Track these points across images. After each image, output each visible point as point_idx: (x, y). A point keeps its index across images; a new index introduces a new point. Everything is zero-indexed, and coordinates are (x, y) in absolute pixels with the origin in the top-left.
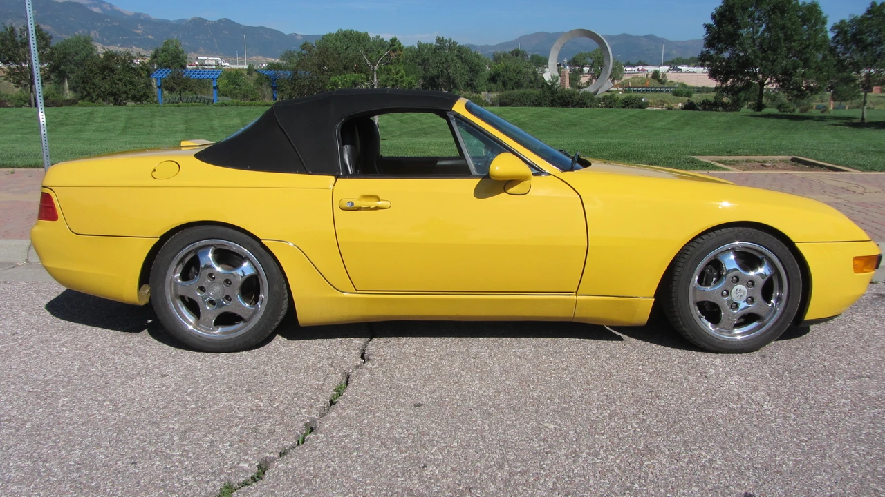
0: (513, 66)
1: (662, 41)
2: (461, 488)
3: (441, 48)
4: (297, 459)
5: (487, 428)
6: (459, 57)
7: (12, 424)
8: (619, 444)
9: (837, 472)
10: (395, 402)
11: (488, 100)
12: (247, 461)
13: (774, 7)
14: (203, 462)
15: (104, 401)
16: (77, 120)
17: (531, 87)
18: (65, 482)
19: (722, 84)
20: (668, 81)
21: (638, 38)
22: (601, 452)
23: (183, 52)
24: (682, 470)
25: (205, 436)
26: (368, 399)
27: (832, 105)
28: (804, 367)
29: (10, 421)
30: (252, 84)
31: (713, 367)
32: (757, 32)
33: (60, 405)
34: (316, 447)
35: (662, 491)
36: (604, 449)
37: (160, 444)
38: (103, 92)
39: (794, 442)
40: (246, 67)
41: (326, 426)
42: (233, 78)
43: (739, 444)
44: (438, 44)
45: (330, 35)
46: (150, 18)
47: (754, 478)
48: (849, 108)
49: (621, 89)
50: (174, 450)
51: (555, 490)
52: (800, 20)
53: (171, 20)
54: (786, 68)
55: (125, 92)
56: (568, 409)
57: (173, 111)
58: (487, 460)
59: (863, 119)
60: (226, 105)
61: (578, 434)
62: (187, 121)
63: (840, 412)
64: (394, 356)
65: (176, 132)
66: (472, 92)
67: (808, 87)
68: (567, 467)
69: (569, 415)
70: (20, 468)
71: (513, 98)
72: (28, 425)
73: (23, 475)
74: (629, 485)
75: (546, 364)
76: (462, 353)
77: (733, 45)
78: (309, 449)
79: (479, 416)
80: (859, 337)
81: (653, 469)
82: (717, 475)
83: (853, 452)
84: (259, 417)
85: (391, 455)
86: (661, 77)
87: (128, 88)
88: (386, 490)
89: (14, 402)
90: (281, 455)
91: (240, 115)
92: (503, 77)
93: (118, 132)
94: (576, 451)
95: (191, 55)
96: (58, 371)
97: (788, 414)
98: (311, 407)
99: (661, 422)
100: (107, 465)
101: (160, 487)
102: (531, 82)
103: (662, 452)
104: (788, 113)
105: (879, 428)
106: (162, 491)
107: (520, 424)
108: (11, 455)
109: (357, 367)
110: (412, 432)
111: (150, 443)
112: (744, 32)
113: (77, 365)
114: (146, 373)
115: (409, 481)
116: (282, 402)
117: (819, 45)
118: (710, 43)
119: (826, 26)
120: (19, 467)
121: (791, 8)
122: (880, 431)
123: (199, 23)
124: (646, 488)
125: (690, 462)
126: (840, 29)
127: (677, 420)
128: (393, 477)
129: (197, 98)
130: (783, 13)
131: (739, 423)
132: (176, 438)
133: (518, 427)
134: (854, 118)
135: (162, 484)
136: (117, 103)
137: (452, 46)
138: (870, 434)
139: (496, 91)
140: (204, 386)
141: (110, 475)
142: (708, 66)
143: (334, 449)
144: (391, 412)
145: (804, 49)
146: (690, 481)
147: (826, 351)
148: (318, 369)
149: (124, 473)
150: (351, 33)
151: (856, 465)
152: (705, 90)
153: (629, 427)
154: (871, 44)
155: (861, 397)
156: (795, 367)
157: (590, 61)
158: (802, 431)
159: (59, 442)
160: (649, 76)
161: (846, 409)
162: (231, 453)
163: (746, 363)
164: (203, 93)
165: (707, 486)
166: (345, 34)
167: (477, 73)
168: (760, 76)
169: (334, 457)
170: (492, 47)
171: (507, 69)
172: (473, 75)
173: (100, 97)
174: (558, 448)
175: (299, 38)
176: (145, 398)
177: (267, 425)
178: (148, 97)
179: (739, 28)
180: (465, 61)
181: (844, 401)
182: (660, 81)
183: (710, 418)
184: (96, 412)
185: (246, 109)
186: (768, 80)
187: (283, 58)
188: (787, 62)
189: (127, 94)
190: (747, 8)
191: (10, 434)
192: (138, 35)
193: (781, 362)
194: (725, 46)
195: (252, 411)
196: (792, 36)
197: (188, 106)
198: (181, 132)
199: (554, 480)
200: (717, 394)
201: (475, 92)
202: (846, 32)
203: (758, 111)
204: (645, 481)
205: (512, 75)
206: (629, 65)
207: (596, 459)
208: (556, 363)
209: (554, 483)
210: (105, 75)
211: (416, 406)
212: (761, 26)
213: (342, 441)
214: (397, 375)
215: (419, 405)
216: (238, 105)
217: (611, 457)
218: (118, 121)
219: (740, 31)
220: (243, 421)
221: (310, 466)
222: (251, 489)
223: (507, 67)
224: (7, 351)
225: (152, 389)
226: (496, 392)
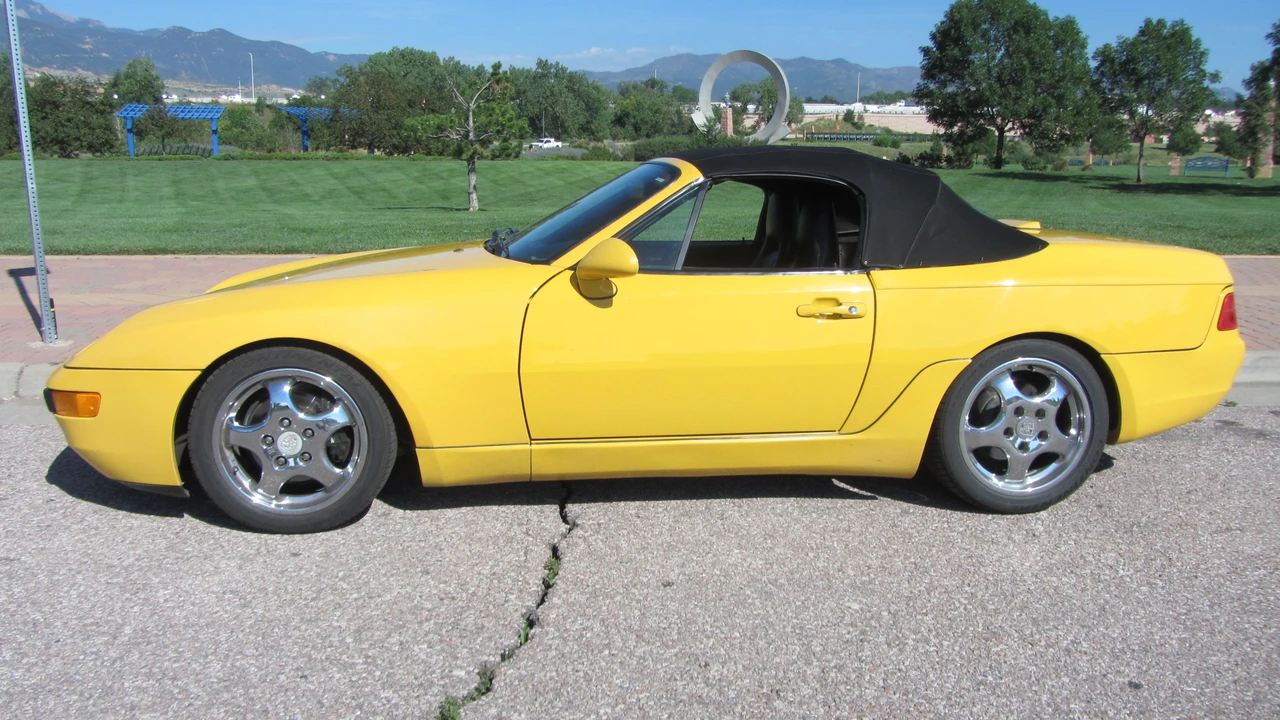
0: (649, 102)
1: (857, 68)
2: (765, 691)
3: (544, 76)
4: (530, 663)
5: (771, 612)
6: (570, 89)
7: (102, 629)
8: (950, 627)
9: (1235, 651)
10: (635, 582)
11: (619, 153)
12: (461, 668)
13: (1016, 23)
14: (401, 671)
15: (224, 593)
16: (6, 181)
17: (674, 133)
18: (216, 706)
19: (946, 129)
20: (866, 125)
21: (822, 63)
22: (932, 638)
23: (157, 78)
24: (1042, 656)
25: (389, 635)
26: (596, 578)
27: (1091, 159)
28: (1155, 519)
29: (97, 624)
30: (266, 127)
31: (1040, 522)
32: (994, 58)
33: (161, 600)
34: (550, 646)
35: (1025, 683)
36: (934, 633)
37: (329, 650)
38: (44, 139)
39: (1171, 616)
40: (254, 100)
41: (552, 616)
42: (237, 116)
43: (1104, 622)
44: (540, 70)
45: (379, 54)
46: (103, 27)
47: (1133, 663)
48: (1114, 164)
49: (801, 136)
50: (353, 657)
51: (888, 688)
52: (1051, 42)
53: (137, 29)
54: (1033, 108)
55: (78, 139)
56: (870, 583)
57: (153, 167)
58: (786, 654)
59: (1139, 180)
60: (233, 158)
61: (894, 615)
62: (175, 183)
63: (1217, 576)
64: (610, 520)
65: (161, 198)
66: (590, 140)
67: (1062, 136)
68: (894, 658)
69: (873, 591)
70: (141, 690)
71: (655, 149)
72: (128, 630)
73: (150, 699)
74: (980, 678)
75: (820, 524)
76: (702, 512)
77: (961, 77)
78: (541, 648)
79: (755, 596)
80: (1214, 478)
81: (1005, 656)
82: (1088, 661)
83: (1247, 626)
84: (454, 608)
85: (655, 651)
86: (856, 120)
87: (82, 131)
88: (667, 698)
89: (92, 598)
90: (503, 658)
91: (256, 173)
92: (634, 117)
93: (73, 199)
94: (899, 638)
95: (169, 83)
96: (138, 552)
97: (1152, 580)
98: (521, 591)
99: (996, 596)
100: (265, 681)
101: (355, 708)
102: (673, 125)
103: (1009, 635)
104: (1037, 171)
105: (1271, 594)
106: (359, 713)
107: (814, 605)
108: (120, 671)
109: (564, 536)
110: (673, 620)
111: (313, 647)
112: (977, 58)
113: (163, 544)
114: (268, 551)
115: (692, 685)
116: (478, 586)
117: (1077, 78)
118: (929, 72)
119: (1086, 51)
120: (139, 688)
121: (1040, 25)
122: (1272, 598)
123: (179, 35)
124: (1003, 681)
125: (1048, 646)
126: (1105, 55)
127: (1015, 593)
128: (669, 680)
129: (187, 147)
130: (1028, 33)
131: (1095, 593)
132: (349, 640)
133: (812, 608)
134: (1128, 179)
135: (354, 703)
136: (66, 154)
137: (560, 72)
138: (1261, 602)
139: (624, 138)
140: (359, 569)
141: (276, 694)
142: (927, 104)
143: (576, 647)
144: (634, 594)
145: (1058, 81)
146: (1055, 669)
147: (1177, 497)
148: (510, 540)
149: (294, 690)
150: (412, 52)
151: (1254, 641)
152: (918, 139)
153: (958, 605)
154: (1147, 77)
155: (1237, 555)
156: (1144, 519)
157: (756, 96)
158: (1176, 602)
159: (183, 652)
160: (840, 118)
161: (1223, 571)
162: (435, 657)
163: (1080, 516)
164: (195, 141)
165: (1078, 675)
166: (403, 54)
167: (596, 113)
168: (999, 120)
169: (580, 657)
170: (616, 75)
171: (639, 106)
172: (591, 115)
173: (40, 145)
174: (874, 634)
175: (332, 58)
176: (281, 586)
177: (469, 620)
178: (112, 146)
179: (970, 53)
180: (579, 95)
181: (1218, 561)
182: (855, 125)
183: (1056, 589)
184: (218, 609)
185: (263, 164)
186: (1010, 125)
187: (309, 88)
188: (1035, 99)
189: (81, 141)
190: (980, 25)
191: (106, 643)
192: (85, 51)
193: (1125, 513)
194: (950, 77)
195: (442, 599)
196: (1042, 64)
197: (175, 159)
198: (169, 198)
199: (883, 675)
200: (1056, 557)
201: (595, 140)
202: (1112, 61)
203: (996, 168)
204: (1000, 672)
205: (647, 115)
206: (810, 101)
207: (928, 647)
208: (833, 523)
209: (884, 680)
210: (47, 113)
211: (665, 586)
212: (998, 50)
213: (582, 636)
214: (624, 545)
215: (669, 584)
216: (250, 159)
217: (946, 643)
218: (69, 182)
219: (971, 57)
220: (434, 614)
221: (551, 671)
222: (482, 705)
223: (639, 103)
224: (48, 526)
225: (286, 573)
226: (766, 564)
